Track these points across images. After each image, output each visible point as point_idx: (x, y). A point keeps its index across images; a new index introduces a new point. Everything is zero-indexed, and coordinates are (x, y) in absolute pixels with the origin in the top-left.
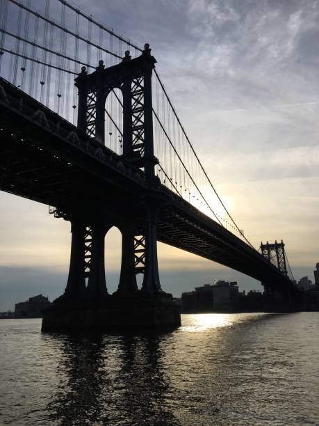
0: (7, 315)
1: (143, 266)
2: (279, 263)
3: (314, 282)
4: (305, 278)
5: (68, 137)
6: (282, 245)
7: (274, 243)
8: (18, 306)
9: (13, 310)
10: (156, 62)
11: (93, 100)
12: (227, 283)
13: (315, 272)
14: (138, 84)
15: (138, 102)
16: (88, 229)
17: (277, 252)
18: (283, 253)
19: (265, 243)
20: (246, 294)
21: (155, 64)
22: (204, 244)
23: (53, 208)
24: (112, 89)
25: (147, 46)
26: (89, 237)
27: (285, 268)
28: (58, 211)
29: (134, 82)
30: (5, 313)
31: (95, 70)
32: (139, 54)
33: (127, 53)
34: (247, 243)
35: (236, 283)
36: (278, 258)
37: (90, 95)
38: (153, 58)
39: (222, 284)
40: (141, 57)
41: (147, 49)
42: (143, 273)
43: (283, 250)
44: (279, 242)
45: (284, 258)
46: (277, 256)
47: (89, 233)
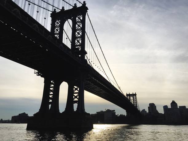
0: (7, 121)
1: (77, 100)
2: (134, 103)
3: (148, 112)
4: (144, 110)
5: (48, 37)
6: (135, 95)
7: (132, 94)
8: (13, 118)
9: (10, 119)
10: (88, 9)
11: (58, 24)
12: (111, 110)
13: (148, 107)
14: (79, 18)
15: (79, 26)
16: (52, 82)
17: (133, 98)
18: (136, 98)
19: (128, 94)
20: (119, 116)
21: (88, 10)
22: (104, 92)
23: (36, 71)
24: (67, 20)
25: (84, 2)
26: (52, 86)
27: (136, 105)
28: (38, 73)
29: (78, 17)
30: (6, 121)
31: (60, 10)
32: (81, 5)
33: (75, 4)
34: (122, 93)
35: (114, 111)
36: (134, 100)
37: (57, 21)
38: (87, 7)
39: (108, 111)
40: (81, 6)
41: (84, 4)
42: (77, 103)
43: (136, 97)
44: (134, 93)
45: (136, 100)
46: (133, 99)
47: (52, 84)
